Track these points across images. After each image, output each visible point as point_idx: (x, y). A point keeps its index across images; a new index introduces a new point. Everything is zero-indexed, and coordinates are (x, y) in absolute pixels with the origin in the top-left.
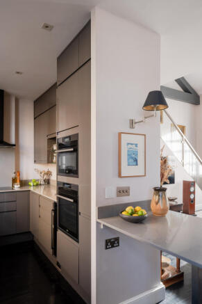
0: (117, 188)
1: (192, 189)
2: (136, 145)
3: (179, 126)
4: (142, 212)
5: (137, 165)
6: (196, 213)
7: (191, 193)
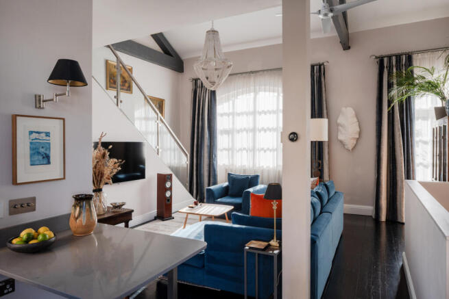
0: (10, 201)
1: (168, 185)
2: (48, 134)
3: (153, 99)
4: (44, 236)
5: (49, 163)
6: (173, 215)
7: (166, 190)
